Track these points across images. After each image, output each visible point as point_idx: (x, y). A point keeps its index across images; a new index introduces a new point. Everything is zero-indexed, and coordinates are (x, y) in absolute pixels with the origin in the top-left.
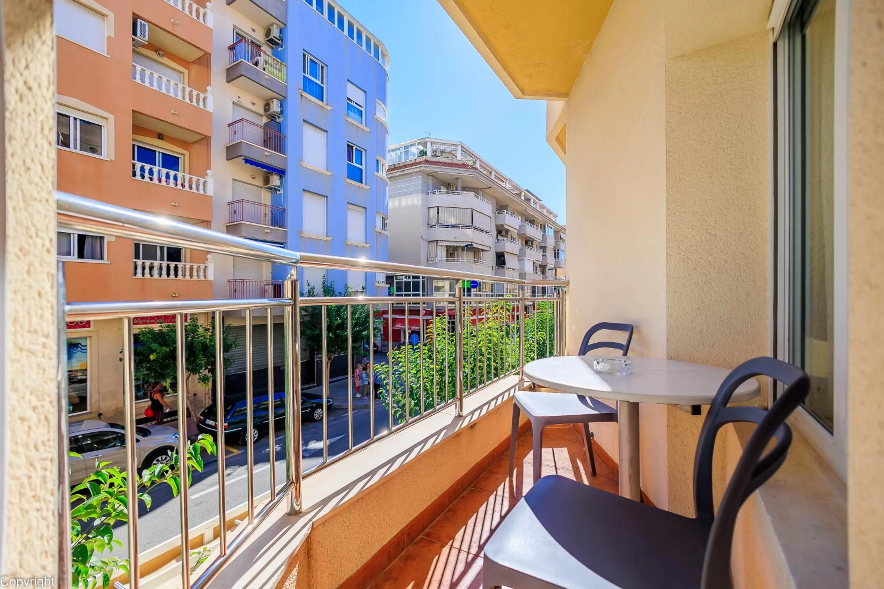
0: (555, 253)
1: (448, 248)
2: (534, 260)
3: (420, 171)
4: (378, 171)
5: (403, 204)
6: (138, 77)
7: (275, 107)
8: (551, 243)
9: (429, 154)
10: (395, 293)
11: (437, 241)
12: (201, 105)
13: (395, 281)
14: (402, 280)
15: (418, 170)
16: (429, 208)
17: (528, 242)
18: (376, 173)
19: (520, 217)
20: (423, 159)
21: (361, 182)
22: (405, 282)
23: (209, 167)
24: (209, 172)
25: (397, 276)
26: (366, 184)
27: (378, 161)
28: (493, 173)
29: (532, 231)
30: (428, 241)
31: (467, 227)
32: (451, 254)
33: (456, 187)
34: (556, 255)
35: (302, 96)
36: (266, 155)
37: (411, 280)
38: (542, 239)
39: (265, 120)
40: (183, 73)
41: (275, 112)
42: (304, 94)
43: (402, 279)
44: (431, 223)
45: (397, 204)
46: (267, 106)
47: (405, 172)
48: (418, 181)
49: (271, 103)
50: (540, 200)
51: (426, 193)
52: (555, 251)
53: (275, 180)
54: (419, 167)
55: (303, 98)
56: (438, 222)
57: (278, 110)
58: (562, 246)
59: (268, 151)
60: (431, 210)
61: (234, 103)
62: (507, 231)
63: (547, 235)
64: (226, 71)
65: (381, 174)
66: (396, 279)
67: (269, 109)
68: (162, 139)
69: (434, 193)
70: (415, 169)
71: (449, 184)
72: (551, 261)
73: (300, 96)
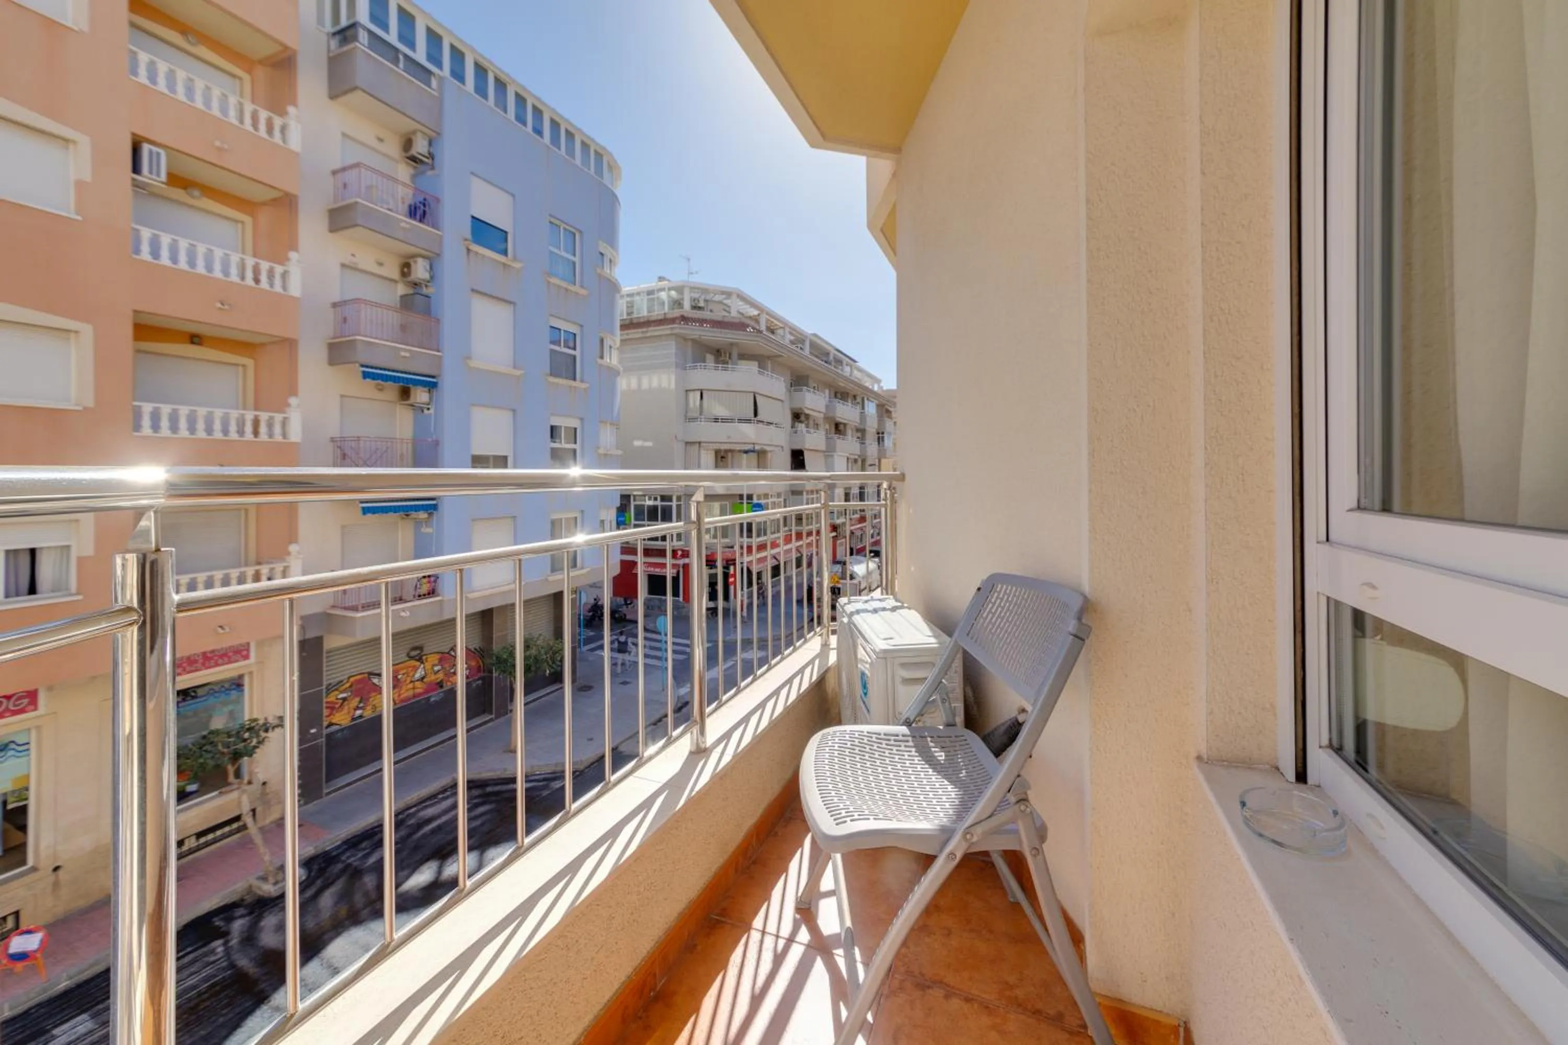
0: (879, 438)
1: (717, 452)
2: (847, 455)
3: (671, 334)
4: (602, 357)
5: (645, 385)
6: (145, 248)
7: (420, 271)
8: (872, 425)
9: (687, 305)
10: (633, 522)
11: (700, 443)
12: (278, 288)
13: (633, 504)
14: (643, 503)
15: (669, 332)
16: (687, 391)
17: (838, 428)
18: (600, 361)
19: (827, 391)
20: (677, 313)
21: (574, 379)
22: (649, 507)
23: (293, 392)
24: (293, 401)
25: (634, 496)
26: (582, 381)
27: (602, 341)
28: (787, 330)
29: (846, 412)
30: (687, 443)
31: (748, 421)
32: (722, 457)
33: (730, 355)
34: (880, 439)
35: (468, 250)
36: (405, 357)
37: (659, 503)
38: (859, 421)
39: (401, 289)
40: (242, 222)
41: (420, 279)
42: (475, 248)
43: (645, 500)
44: (690, 415)
45: (634, 384)
46: (406, 268)
47: (649, 334)
48: (670, 349)
49: (412, 264)
50: (855, 361)
51: (682, 366)
52: (878, 433)
53: (420, 396)
54: (672, 328)
55: (472, 254)
56: (701, 413)
57: (427, 276)
58: (889, 425)
59: (406, 350)
60: (691, 395)
61: (343, 266)
62: (807, 416)
63: (866, 413)
64: (327, 214)
65: (608, 360)
66: (634, 500)
67: (409, 274)
68: (200, 344)
69: (695, 368)
70: (665, 330)
71: (718, 351)
72: (872, 449)
73: (465, 251)
